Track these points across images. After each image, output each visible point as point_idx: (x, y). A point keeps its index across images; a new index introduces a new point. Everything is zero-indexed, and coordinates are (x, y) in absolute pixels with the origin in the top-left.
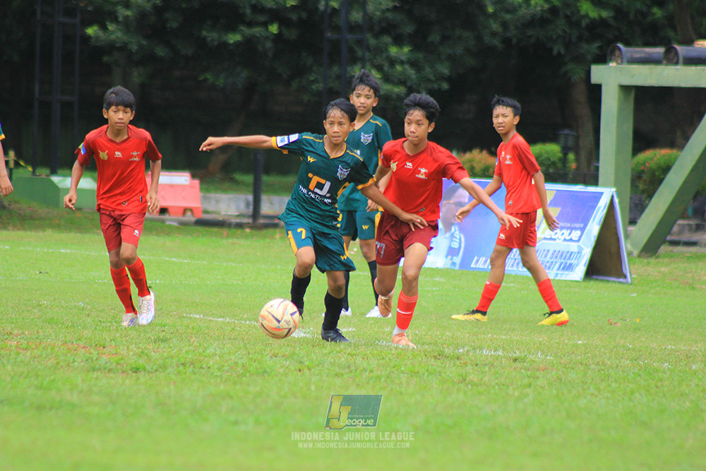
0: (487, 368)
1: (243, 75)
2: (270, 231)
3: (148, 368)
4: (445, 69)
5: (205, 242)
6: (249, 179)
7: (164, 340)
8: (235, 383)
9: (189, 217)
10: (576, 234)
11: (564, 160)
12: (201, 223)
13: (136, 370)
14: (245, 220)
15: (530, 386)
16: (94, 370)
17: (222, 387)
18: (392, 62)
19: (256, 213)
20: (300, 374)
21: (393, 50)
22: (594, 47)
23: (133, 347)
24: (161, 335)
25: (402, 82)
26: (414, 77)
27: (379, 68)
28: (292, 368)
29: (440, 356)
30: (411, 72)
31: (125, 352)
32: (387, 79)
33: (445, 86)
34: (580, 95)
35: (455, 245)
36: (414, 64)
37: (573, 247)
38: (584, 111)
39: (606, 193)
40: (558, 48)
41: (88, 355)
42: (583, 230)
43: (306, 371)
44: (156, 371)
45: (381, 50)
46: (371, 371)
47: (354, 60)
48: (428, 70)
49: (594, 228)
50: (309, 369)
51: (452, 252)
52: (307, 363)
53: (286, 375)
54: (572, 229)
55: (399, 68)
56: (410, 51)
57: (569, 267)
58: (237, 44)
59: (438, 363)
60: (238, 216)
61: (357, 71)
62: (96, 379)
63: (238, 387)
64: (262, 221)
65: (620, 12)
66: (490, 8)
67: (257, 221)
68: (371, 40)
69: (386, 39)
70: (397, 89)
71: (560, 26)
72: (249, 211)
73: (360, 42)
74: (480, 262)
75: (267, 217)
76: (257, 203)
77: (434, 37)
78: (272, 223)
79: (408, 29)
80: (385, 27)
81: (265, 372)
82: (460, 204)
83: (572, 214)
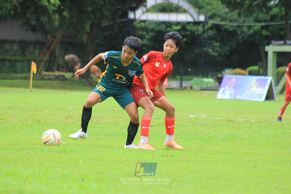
0: (240, 124)
2: (184, 91)
4: (228, 48)
6: (179, 77)
7: (159, 118)
10: (262, 89)
11: (259, 71)
14: (179, 88)
15: (251, 128)
18: (215, 47)
19: (181, 86)
20: (193, 126)
21: (215, 44)
22: (266, 42)
24: (158, 117)
25: (218, 51)
26: (220, 51)
27: (212, 48)
28: (191, 125)
29: (228, 121)
30: (220, 50)
32: (213, 51)
33: (228, 53)
34: (263, 54)
35: (232, 93)
36: (221, 47)
37: (262, 93)
38: (264, 58)
39: (269, 79)
40: (257, 42)
42: (264, 88)
43: (194, 125)
44: (156, 126)
45: (212, 44)
46: (211, 125)
47: (205, 46)
48: (224, 49)
49: (267, 87)
50: (195, 125)
51: (231, 95)
53: (189, 126)
54: (261, 88)
55: (216, 49)
56: (219, 44)
57: (261, 98)
59: (228, 123)
60: (177, 87)
61: (206, 49)
63: (177, 130)
64: (183, 88)
65: (273, 33)
66: (239, 33)
67: (182, 88)
68: (209, 42)
69: (213, 41)
70: (216, 54)
71: (257, 37)
72: (180, 86)
73: (207, 42)
74: (238, 97)
75: (184, 87)
76: (181, 84)
77: (225, 40)
78: (186, 88)
79: (219, 38)
80: (213, 38)
81: (184, 126)
82: (232, 83)
83: (261, 84)
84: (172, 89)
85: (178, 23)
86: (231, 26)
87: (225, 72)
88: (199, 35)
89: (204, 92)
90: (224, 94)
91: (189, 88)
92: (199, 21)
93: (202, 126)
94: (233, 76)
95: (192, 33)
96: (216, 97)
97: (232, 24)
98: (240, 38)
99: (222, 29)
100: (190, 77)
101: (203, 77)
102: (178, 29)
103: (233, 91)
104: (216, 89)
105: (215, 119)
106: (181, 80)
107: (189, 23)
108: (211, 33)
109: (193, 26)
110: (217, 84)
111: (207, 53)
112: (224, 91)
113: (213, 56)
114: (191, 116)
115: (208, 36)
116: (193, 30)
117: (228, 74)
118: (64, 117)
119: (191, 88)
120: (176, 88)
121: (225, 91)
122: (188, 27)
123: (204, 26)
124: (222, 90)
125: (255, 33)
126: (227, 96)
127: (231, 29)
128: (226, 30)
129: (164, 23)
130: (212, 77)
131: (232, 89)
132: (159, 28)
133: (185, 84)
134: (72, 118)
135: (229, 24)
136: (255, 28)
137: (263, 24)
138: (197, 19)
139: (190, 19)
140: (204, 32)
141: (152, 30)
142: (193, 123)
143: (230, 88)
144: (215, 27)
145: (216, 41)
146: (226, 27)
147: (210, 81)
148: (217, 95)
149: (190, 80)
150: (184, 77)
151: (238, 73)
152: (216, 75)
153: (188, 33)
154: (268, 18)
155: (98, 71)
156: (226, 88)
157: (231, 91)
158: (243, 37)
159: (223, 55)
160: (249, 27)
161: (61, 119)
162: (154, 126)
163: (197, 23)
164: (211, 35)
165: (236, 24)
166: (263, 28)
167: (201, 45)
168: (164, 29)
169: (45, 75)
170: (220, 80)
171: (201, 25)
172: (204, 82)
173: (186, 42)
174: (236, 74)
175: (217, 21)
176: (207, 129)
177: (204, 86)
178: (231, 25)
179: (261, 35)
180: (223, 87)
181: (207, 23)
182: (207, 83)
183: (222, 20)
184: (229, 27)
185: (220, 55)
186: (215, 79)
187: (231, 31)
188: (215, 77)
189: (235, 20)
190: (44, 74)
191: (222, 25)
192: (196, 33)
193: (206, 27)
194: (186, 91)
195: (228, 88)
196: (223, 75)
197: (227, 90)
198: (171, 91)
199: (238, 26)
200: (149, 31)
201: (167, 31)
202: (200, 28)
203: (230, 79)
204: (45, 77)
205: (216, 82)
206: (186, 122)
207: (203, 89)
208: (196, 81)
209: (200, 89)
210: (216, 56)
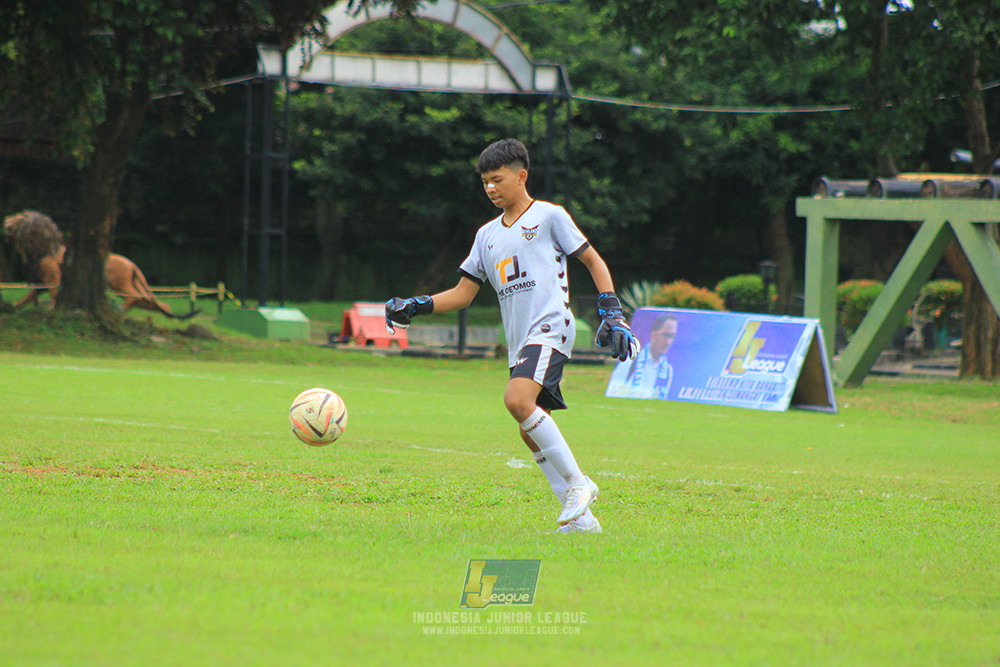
2: (475, 363)
4: (646, 202)
5: (415, 370)
9: (395, 348)
10: (780, 365)
11: (765, 292)
12: (406, 354)
14: (451, 352)
18: (593, 194)
19: (461, 346)
21: (594, 183)
22: (792, 180)
25: (603, 214)
26: (613, 210)
27: (580, 200)
30: (612, 205)
32: (587, 210)
33: (645, 218)
34: (779, 226)
35: (663, 376)
36: (614, 196)
37: (778, 378)
38: (783, 243)
39: (810, 325)
40: (757, 180)
45: (582, 182)
47: (555, 191)
48: (629, 203)
49: (798, 359)
51: (660, 382)
54: (776, 360)
55: (599, 200)
56: (611, 183)
57: (774, 398)
58: (439, 177)
64: (467, 352)
65: (818, 146)
66: (688, 142)
67: (463, 352)
68: (572, 174)
69: (586, 171)
70: (599, 222)
71: (759, 159)
72: (456, 340)
73: (562, 175)
74: (686, 393)
75: (471, 348)
76: (461, 335)
77: (635, 170)
78: (478, 354)
79: (609, 162)
80: (586, 160)
82: (668, 335)
83: (776, 345)
84: (426, 354)
85: (450, 98)
86: (659, 116)
87: (633, 292)
90: (636, 380)
91: (491, 354)
92: (534, 89)
97: (662, 107)
98: (693, 161)
99: (623, 125)
102: (448, 121)
103: (668, 369)
104: (602, 358)
106: (461, 320)
107: (492, 98)
108: (580, 138)
109: (510, 108)
112: (633, 369)
115: (570, 151)
116: (508, 124)
117: (644, 301)
119: (501, 353)
120: (440, 352)
121: (639, 365)
122: (490, 115)
123: (550, 114)
125: (751, 144)
126: (645, 390)
127: (661, 125)
128: (639, 129)
129: (394, 94)
132: (377, 114)
133: (474, 337)
135: (648, 105)
136: (751, 125)
137: (784, 109)
138: (526, 86)
139: (499, 83)
140: (553, 132)
141: (349, 123)
144: (597, 116)
145: (599, 175)
146: (638, 116)
148: (605, 381)
150: (473, 311)
151: (682, 299)
154: (802, 87)
155: (134, 275)
158: (703, 159)
159: (624, 225)
160: (729, 121)
163: (526, 100)
164: (579, 148)
165: (675, 108)
166: (780, 123)
168: (393, 118)
171: (543, 107)
174: (674, 303)
175: (602, 95)
178: (657, 111)
179: (772, 153)
181: (564, 99)
183: (620, 93)
184: (649, 118)
185: (612, 225)
187: (656, 132)
189: (676, 94)
191: (624, 111)
193: (562, 116)
194: (483, 363)
195: (650, 356)
197: (645, 362)
198: (421, 361)
199: (685, 116)
200: (335, 123)
201: (406, 126)
202: (539, 122)
210: (598, 227)
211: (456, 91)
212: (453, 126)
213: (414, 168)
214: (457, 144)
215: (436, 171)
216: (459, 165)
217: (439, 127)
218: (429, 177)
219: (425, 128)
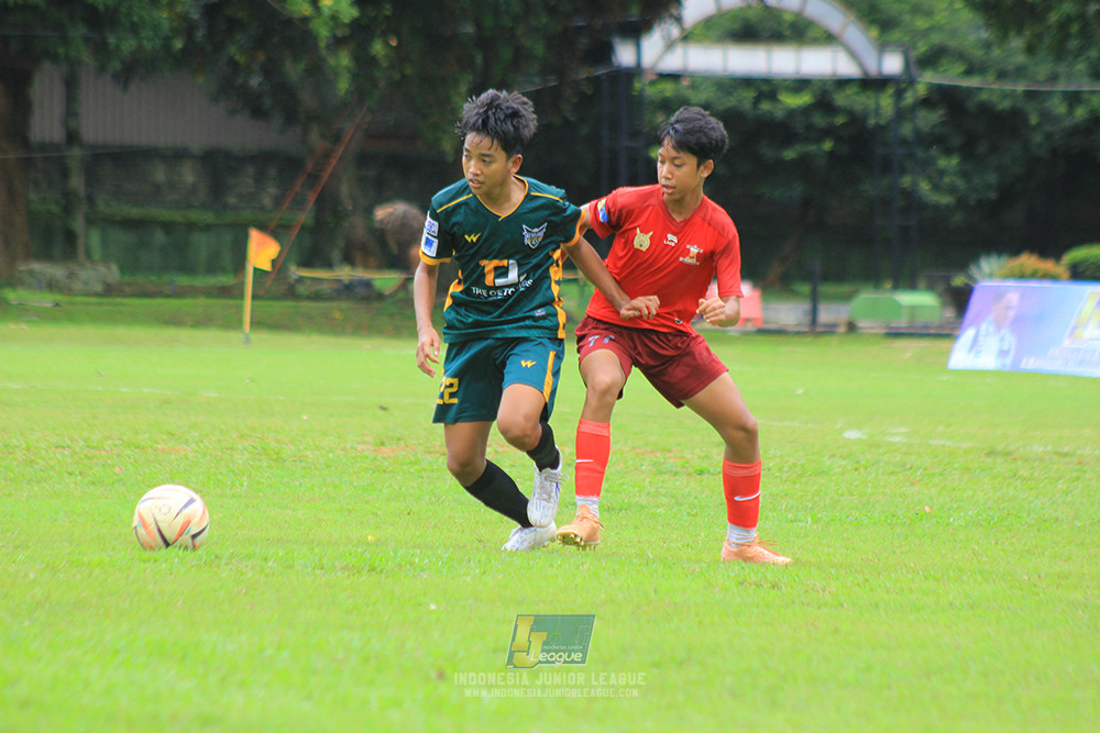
0: (1036, 464)
1: (797, 190)
2: (826, 338)
3: (711, 469)
4: (992, 178)
5: (766, 350)
6: (805, 289)
8: (795, 483)
9: (750, 327)
12: (762, 332)
13: (701, 473)
14: (806, 330)
15: (1078, 479)
16: (661, 473)
17: (781, 487)
18: (942, 173)
19: (814, 322)
20: (856, 473)
21: (943, 163)
23: (697, 451)
25: (952, 190)
26: (962, 188)
27: (930, 178)
28: (849, 468)
29: (991, 453)
30: (960, 183)
31: (689, 456)
32: (936, 187)
33: (993, 195)
35: (1005, 348)
36: (964, 174)
41: (655, 460)
43: (862, 470)
45: (930, 162)
46: (926, 469)
47: (903, 171)
48: (977, 181)
50: (866, 469)
51: (1003, 353)
52: (863, 463)
53: (843, 474)
55: (947, 180)
56: (959, 163)
58: (792, 160)
59: (990, 460)
60: (797, 325)
61: (906, 181)
62: (663, 481)
63: (797, 487)
64: (819, 330)
66: (1034, 120)
67: (815, 329)
68: (920, 154)
69: (934, 151)
70: (945, 200)
72: (807, 320)
73: (911, 156)
74: (1029, 363)
75: (826, 325)
76: (814, 312)
77: (982, 148)
78: (830, 329)
79: (957, 141)
80: (935, 140)
81: (823, 472)
82: (1008, 308)
84: (780, 332)
85: (801, 84)
86: (1005, 95)
87: (979, 267)
88: (880, 128)
89: (900, 343)
90: (978, 352)
91: (842, 329)
92: (880, 73)
93: (891, 474)
94: (1011, 284)
95: (856, 120)
96: (946, 363)
97: (1008, 87)
98: (1037, 138)
99: (971, 105)
100: (845, 288)
101: (896, 287)
102: (800, 107)
103: (1010, 341)
104: (946, 332)
105: (944, 446)
106: (815, 299)
107: (842, 83)
108: (929, 119)
109: (857, 94)
110: (950, 313)
111: (910, 196)
112: (975, 340)
113: (937, 208)
114: (852, 435)
115: (918, 133)
116: (858, 108)
117: (991, 276)
118: (369, 439)
119: (852, 327)
120: (795, 330)
121: (981, 339)
122: (841, 99)
123: (899, 94)
124: (968, 335)
125: (1095, 121)
126: (988, 360)
127: (1005, 105)
128: (986, 110)
129: (747, 82)
130: (931, 287)
131: (1005, 331)
132: (730, 102)
133: (826, 314)
134: (402, 443)
135: (995, 86)
136: (1096, 102)
138: (873, 69)
139: (845, 67)
140: (901, 115)
142: (858, 462)
143: (999, 327)
144: (944, 97)
145: (948, 152)
146: (984, 97)
147: (921, 301)
148: (948, 353)
149: (848, 297)
150: (825, 289)
151: (1029, 271)
152: (947, 279)
153: (840, 120)
156: (986, 327)
157: (1002, 339)
158: (1049, 136)
159: (972, 203)
160: (1074, 98)
161: (359, 447)
162: (709, 472)
163: (872, 84)
164: (927, 130)
165: (1021, 87)
167: (887, 167)
168: (747, 106)
169: (301, 280)
170: (960, 300)
171: (890, 91)
172: (899, 306)
173: (831, 153)
174: (1022, 276)
175: (949, 75)
176: (913, 484)
177: (902, 322)
178: (1003, 91)
180: (971, 325)
181: (911, 82)
182: (913, 309)
183: (969, 72)
184: (994, 99)
185: (961, 203)
186: (941, 295)
187: (1003, 111)
188: (941, 287)
189: (1020, 72)
190: (294, 277)
191: (970, 92)
192: (872, 122)
193: (909, 98)
194: (834, 339)
195: (991, 329)
196: (971, 278)
197: (987, 334)
198: (774, 338)
199: (1030, 95)
201: (760, 112)
202: (886, 102)
203: (999, 295)
204: (302, 289)
205: (944, 305)
206: (833, 456)
207: (895, 334)
208: (870, 304)
209: (885, 331)
210: (947, 206)
211: (805, 78)
212: (806, 111)
213: (767, 152)
214: (810, 127)
215: (790, 154)
216: (812, 148)
217: (792, 113)
218: (780, 163)
219: (779, 113)
